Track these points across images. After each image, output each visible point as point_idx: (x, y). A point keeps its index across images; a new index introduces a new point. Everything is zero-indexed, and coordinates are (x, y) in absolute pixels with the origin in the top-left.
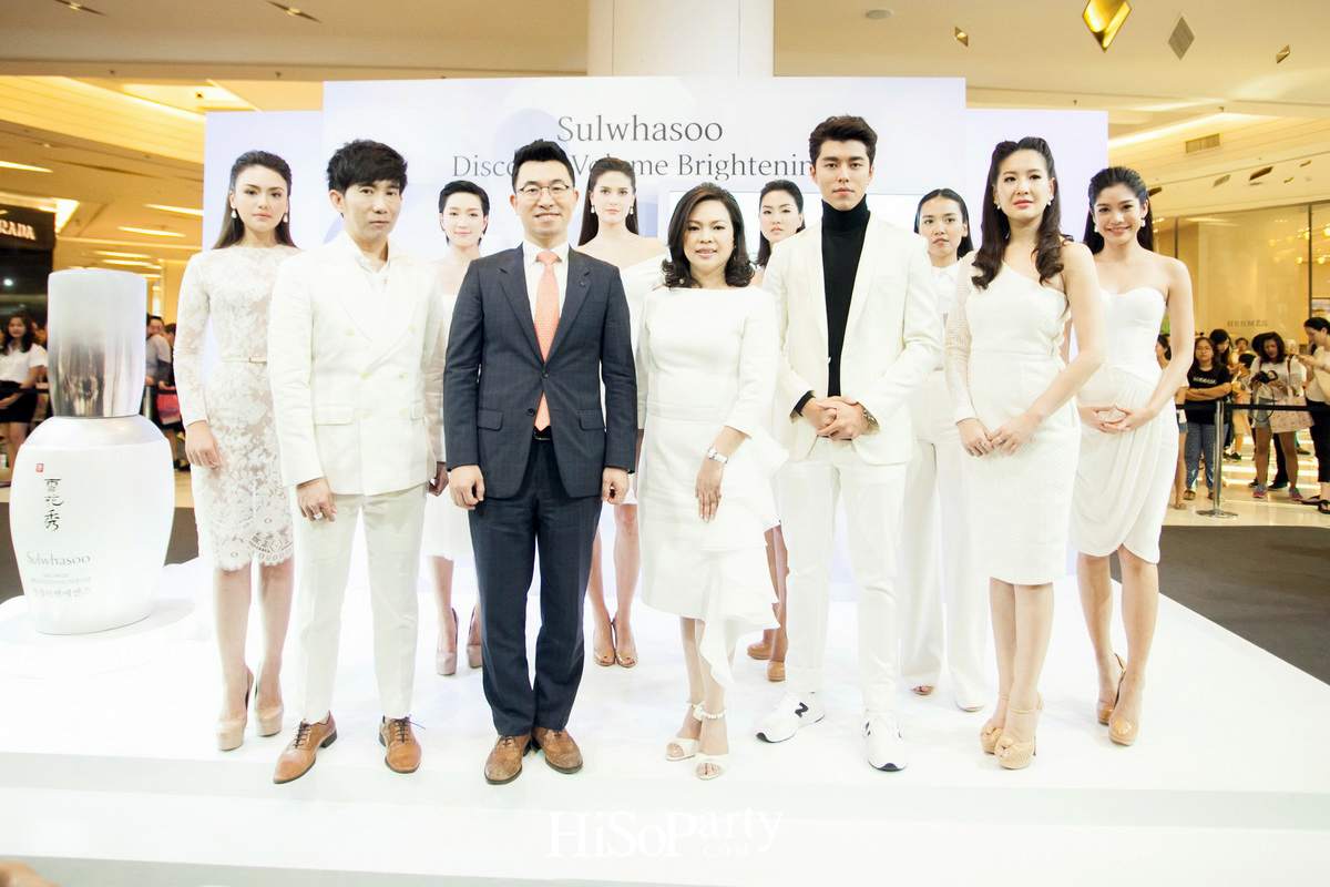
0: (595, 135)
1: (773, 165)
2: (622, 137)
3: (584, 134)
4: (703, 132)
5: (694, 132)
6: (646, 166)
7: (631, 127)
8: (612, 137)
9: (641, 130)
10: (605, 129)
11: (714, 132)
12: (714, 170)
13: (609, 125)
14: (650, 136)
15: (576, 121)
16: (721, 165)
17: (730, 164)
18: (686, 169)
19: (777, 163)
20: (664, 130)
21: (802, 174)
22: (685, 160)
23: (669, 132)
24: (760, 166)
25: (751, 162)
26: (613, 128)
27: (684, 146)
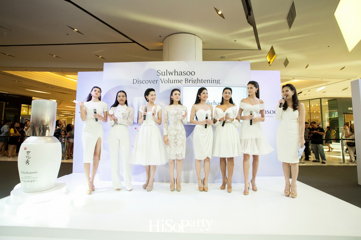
0: (166, 74)
1: (207, 81)
2: (172, 75)
3: (163, 74)
4: (191, 73)
5: (188, 74)
6: (178, 81)
7: (174, 73)
8: (170, 75)
9: (176, 73)
10: (168, 73)
11: (193, 73)
12: (193, 82)
13: (169, 72)
14: (178, 74)
15: (161, 71)
16: (195, 81)
17: (197, 81)
18: (187, 82)
19: (208, 80)
20: (182, 73)
21: (214, 83)
22: (187, 80)
23: (183, 73)
24: (204, 81)
25: (202, 80)
26: (170, 73)
27: (186, 77)
